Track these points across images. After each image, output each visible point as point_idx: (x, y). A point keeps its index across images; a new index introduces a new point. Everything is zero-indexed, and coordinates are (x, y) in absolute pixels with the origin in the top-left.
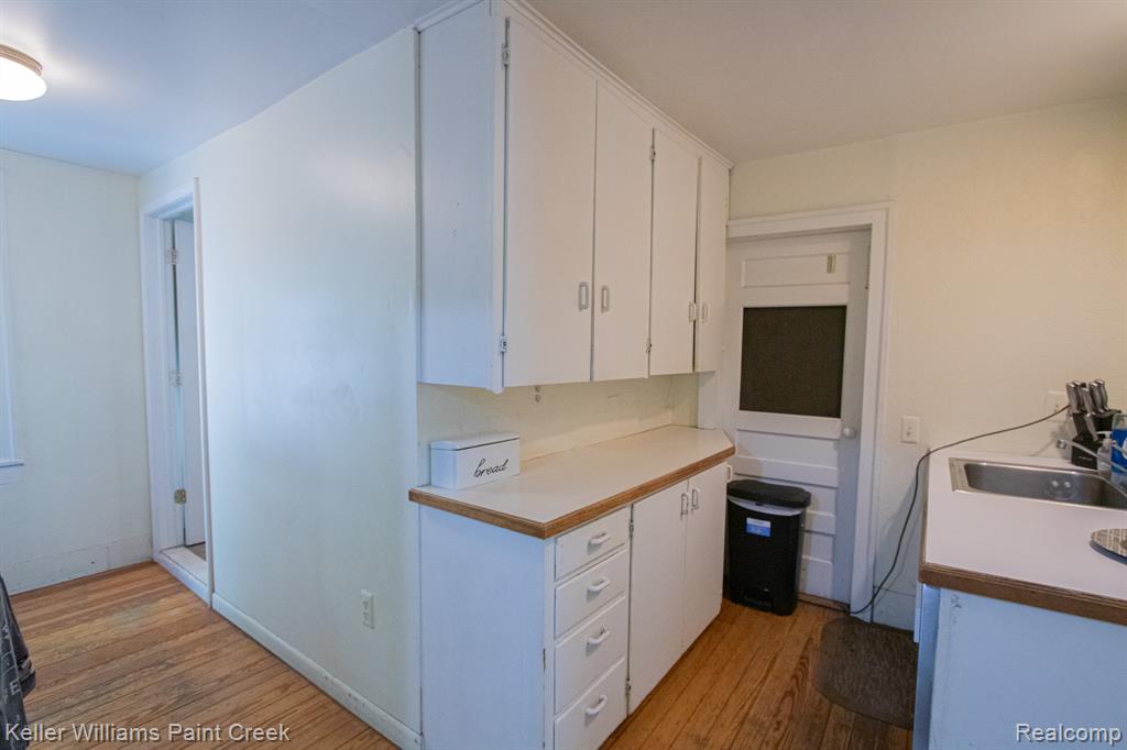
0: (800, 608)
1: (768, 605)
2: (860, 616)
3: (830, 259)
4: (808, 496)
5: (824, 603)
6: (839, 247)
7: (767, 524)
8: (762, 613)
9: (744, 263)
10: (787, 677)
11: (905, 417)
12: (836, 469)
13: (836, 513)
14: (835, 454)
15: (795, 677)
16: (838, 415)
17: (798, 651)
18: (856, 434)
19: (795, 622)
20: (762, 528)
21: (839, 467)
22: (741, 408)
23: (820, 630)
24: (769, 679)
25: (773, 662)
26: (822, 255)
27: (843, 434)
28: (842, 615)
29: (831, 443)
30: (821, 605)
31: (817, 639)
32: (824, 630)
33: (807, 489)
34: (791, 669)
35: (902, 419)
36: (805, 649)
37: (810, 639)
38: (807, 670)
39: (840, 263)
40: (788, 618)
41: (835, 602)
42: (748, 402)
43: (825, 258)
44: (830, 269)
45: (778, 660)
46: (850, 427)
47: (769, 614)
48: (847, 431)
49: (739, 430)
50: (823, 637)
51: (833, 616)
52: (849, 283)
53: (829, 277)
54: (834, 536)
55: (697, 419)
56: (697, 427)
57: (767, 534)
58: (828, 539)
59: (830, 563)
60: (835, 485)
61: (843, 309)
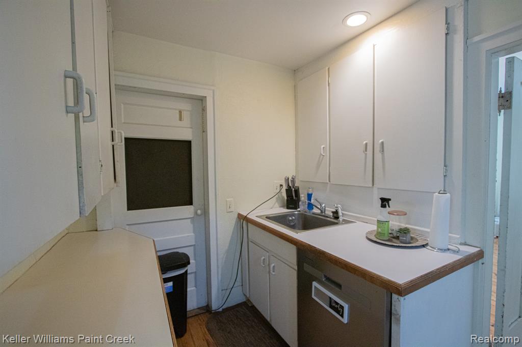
2: (218, 310)
3: (180, 112)
5: (196, 312)
6: (185, 106)
7: (171, 284)
9: (122, 106)
11: (228, 200)
12: (193, 234)
13: (195, 259)
14: (191, 226)
16: (191, 203)
18: (206, 212)
20: (167, 288)
21: (194, 232)
22: (129, 209)
23: (207, 331)
26: (176, 109)
27: (196, 213)
28: (208, 315)
29: (189, 220)
30: (196, 314)
31: (210, 338)
33: (180, 251)
35: (226, 201)
39: (185, 115)
41: (200, 308)
42: (132, 205)
43: (178, 111)
44: (180, 119)
46: (200, 209)
48: (199, 212)
49: (127, 225)
51: (205, 318)
52: (191, 128)
53: (179, 123)
54: (195, 272)
55: (96, 225)
56: (97, 230)
57: (171, 290)
58: (193, 275)
59: (194, 288)
60: (194, 244)
61: (189, 142)
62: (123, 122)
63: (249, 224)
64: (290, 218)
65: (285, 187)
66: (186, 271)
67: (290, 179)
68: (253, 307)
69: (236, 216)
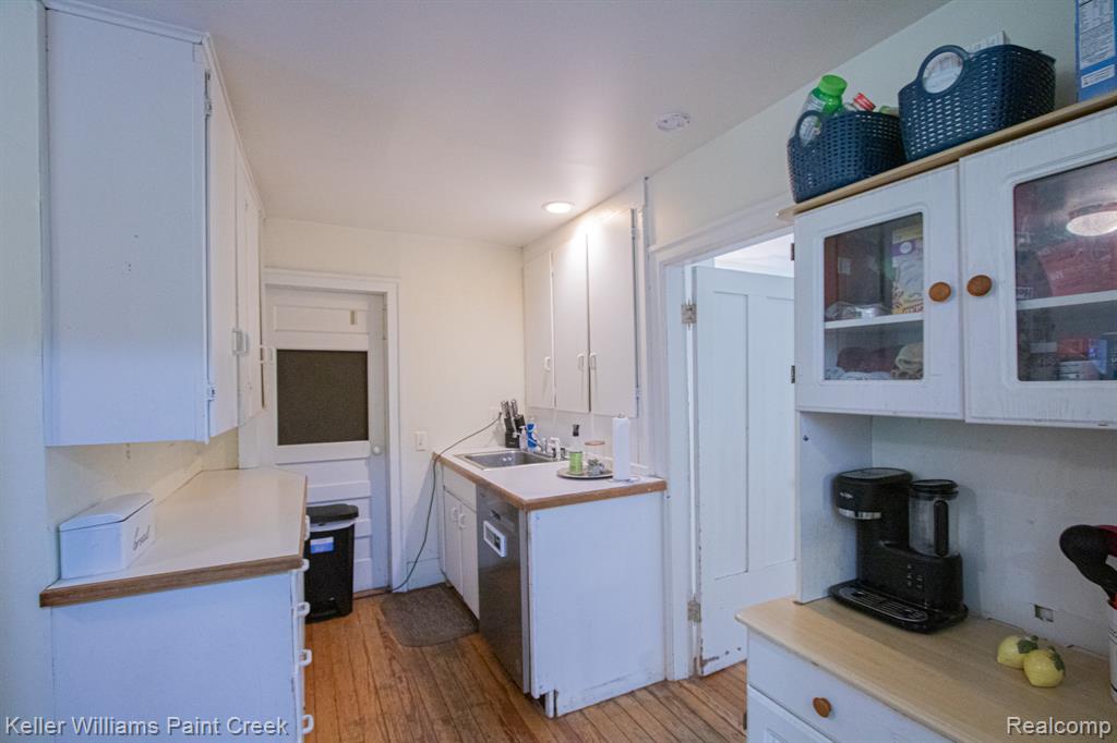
0: (355, 605)
1: (333, 612)
2: (400, 590)
3: (353, 313)
4: (355, 508)
5: (371, 593)
6: (360, 305)
7: (330, 540)
8: (330, 621)
9: (275, 308)
10: (382, 651)
11: (418, 433)
12: (368, 482)
13: (371, 517)
14: (366, 469)
15: (386, 647)
16: (366, 438)
17: (376, 631)
18: (386, 450)
19: (359, 615)
20: (325, 545)
21: (370, 479)
22: (280, 443)
23: (379, 611)
24: (371, 658)
25: (365, 646)
26: (346, 310)
27: (373, 452)
28: (386, 596)
29: (363, 462)
30: (370, 595)
31: (382, 618)
32: (382, 610)
33: (349, 503)
34: (381, 644)
35: (416, 435)
36: (380, 628)
37: (378, 622)
38: (391, 640)
39: (360, 317)
40: (351, 615)
41: (376, 589)
42: (285, 438)
43: (349, 313)
44: (353, 322)
45: (368, 643)
46: (379, 446)
47: (336, 620)
48: (377, 450)
49: (279, 464)
50: (385, 614)
51: (381, 599)
52: (368, 334)
53: (352, 328)
54: (371, 537)
55: (237, 461)
56: (237, 468)
57: (331, 549)
58: (367, 541)
59: (369, 559)
60: (368, 494)
61: (365, 354)
62: (275, 328)
63: (445, 468)
64: (505, 459)
65: (503, 417)
66: (353, 526)
67: (510, 404)
68: (452, 588)
69: (431, 457)
